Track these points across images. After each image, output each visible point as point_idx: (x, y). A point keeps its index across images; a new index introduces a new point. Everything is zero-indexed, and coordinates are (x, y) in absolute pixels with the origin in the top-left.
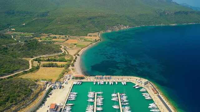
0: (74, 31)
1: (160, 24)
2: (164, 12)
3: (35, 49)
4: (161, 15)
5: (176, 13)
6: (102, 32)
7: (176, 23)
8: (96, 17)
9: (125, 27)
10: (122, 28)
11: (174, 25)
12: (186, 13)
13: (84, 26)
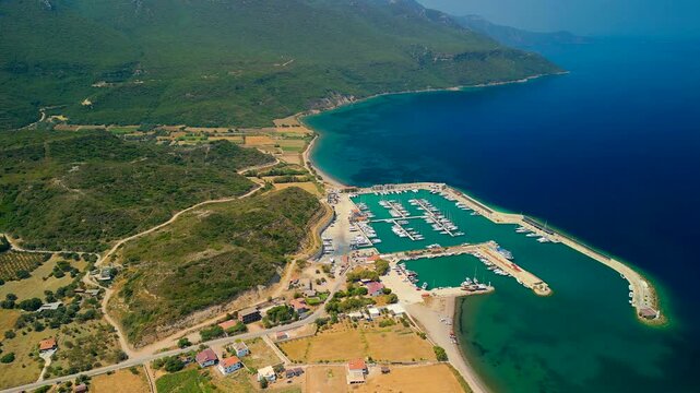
0: (240, 115)
1: (425, 87)
2: (430, 56)
3: (231, 156)
4: (422, 63)
5: (458, 58)
6: (300, 114)
7: (461, 82)
8: (274, 77)
9: (346, 100)
10: (340, 103)
11: (456, 89)
12: (481, 56)
13: (255, 102)
